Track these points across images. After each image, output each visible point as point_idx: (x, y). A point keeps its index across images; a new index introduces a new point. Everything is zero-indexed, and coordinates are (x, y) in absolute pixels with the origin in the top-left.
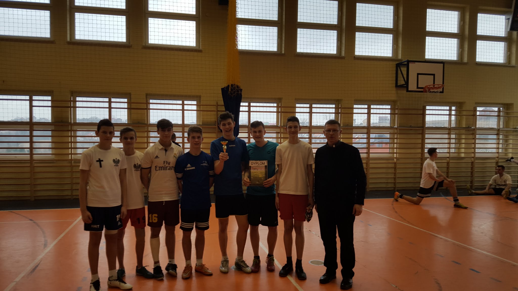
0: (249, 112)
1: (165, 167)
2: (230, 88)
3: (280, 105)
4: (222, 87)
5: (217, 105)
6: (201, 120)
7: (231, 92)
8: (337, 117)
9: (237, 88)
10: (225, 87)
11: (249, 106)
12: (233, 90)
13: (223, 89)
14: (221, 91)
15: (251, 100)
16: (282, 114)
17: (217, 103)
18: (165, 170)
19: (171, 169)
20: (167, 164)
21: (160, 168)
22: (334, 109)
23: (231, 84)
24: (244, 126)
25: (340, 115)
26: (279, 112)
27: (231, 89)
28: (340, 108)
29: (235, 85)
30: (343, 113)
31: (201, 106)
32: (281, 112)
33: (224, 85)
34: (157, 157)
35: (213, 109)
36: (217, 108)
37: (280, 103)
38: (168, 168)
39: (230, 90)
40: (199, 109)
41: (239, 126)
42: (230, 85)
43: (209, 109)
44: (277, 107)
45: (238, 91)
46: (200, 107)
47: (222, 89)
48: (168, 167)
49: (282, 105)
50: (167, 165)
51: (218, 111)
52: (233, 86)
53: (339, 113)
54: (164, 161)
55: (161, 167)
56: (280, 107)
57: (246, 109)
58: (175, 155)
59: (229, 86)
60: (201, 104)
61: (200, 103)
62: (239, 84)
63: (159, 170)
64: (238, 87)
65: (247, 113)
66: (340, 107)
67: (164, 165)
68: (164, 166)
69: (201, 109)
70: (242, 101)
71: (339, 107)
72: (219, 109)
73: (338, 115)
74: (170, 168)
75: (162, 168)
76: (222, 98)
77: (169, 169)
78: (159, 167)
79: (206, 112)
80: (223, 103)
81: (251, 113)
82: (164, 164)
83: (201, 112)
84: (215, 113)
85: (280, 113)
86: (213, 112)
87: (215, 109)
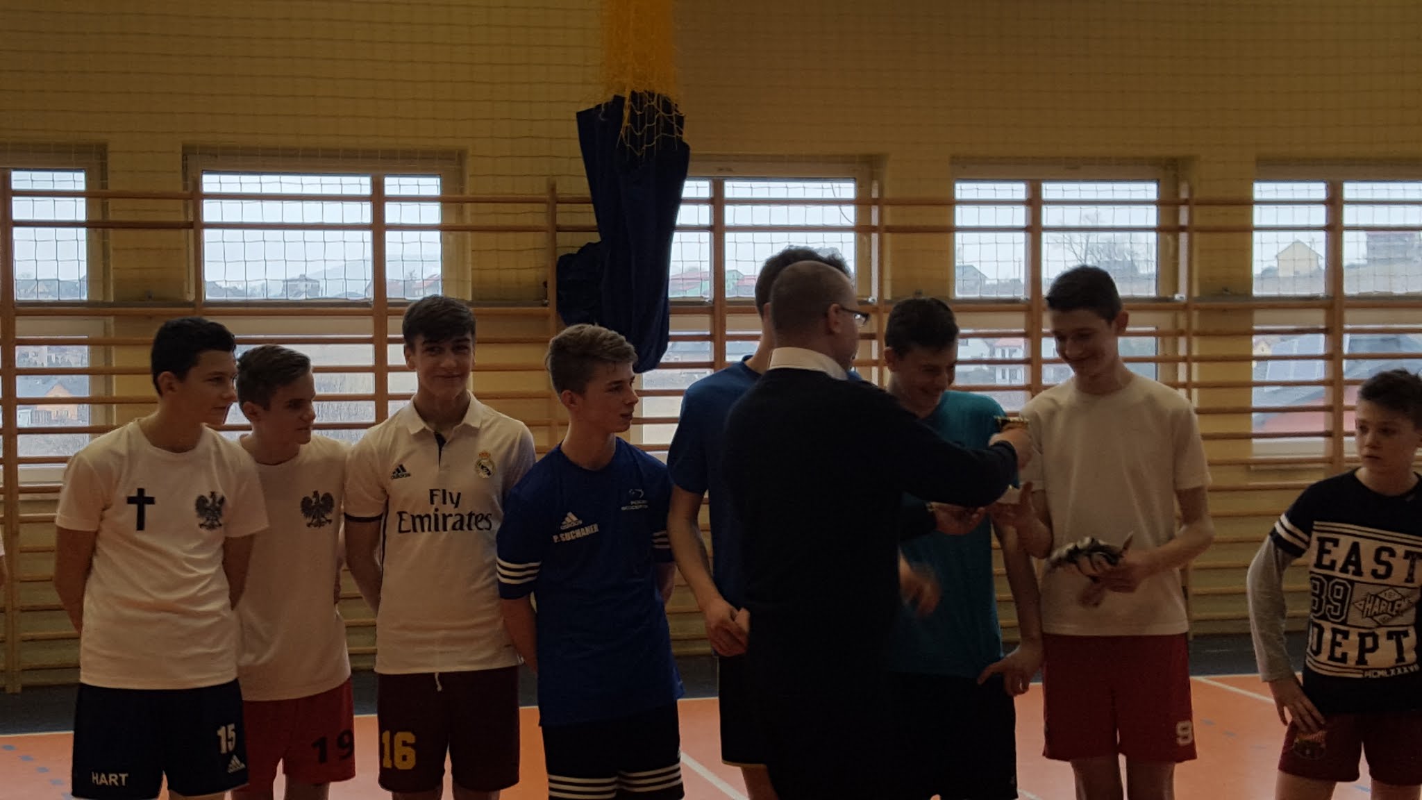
0: (717, 229)
1: (436, 516)
2: (626, 113)
3: (875, 195)
4: (583, 108)
5: (554, 200)
6: (470, 278)
7: (632, 133)
8: (1171, 250)
9: (662, 113)
10: (599, 107)
11: (717, 202)
12: (643, 124)
13: (584, 118)
14: (574, 127)
15: (721, 170)
16: (888, 236)
17: (553, 189)
18: (437, 529)
19: (465, 528)
20: (444, 502)
21: (418, 521)
22: (1153, 210)
23: (633, 94)
24: (691, 307)
25: (1183, 237)
26: (874, 229)
27: (633, 113)
28: (1186, 202)
29: (652, 95)
30: (1202, 230)
31: (468, 205)
32: (883, 229)
33: (595, 96)
34: (400, 471)
35: (528, 221)
36: (553, 215)
37: (875, 185)
38: (450, 522)
39: (626, 123)
40: (452, 221)
41: (670, 307)
42: (627, 95)
43: (509, 221)
44: (862, 203)
45: (669, 128)
46: (461, 213)
47: (579, 115)
48: (451, 515)
49: (888, 195)
50: (449, 508)
51: (559, 229)
52: (641, 103)
53: (1183, 229)
54: (432, 491)
55: (421, 518)
56: (876, 202)
57: (703, 215)
58: (484, 462)
59: (619, 100)
60: (468, 193)
61: (462, 191)
62: (675, 94)
63: (415, 530)
64: (667, 105)
65: (706, 236)
66: (1184, 195)
67: (434, 506)
68: (432, 513)
69: (469, 221)
70: (689, 174)
71: (1177, 194)
72: (560, 221)
73: (1177, 240)
74: (462, 520)
75: (426, 520)
76: (581, 164)
77: (458, 526)
78: (413, 518)
79: (491, 237)
80: (582, 187)
81: (729, 236)
82: (432, 502)
83: (469, 234)
84: (541, 239)
85: (875, 236)
86: (530, 235)
87: (541, 220)
